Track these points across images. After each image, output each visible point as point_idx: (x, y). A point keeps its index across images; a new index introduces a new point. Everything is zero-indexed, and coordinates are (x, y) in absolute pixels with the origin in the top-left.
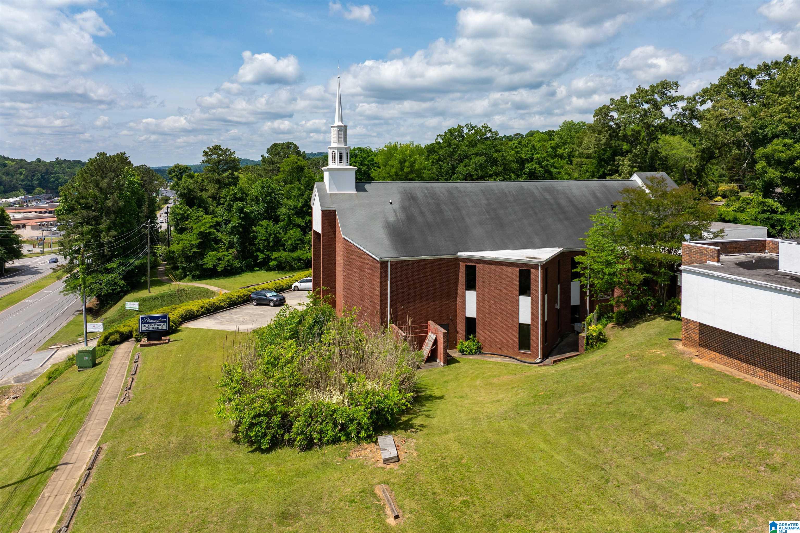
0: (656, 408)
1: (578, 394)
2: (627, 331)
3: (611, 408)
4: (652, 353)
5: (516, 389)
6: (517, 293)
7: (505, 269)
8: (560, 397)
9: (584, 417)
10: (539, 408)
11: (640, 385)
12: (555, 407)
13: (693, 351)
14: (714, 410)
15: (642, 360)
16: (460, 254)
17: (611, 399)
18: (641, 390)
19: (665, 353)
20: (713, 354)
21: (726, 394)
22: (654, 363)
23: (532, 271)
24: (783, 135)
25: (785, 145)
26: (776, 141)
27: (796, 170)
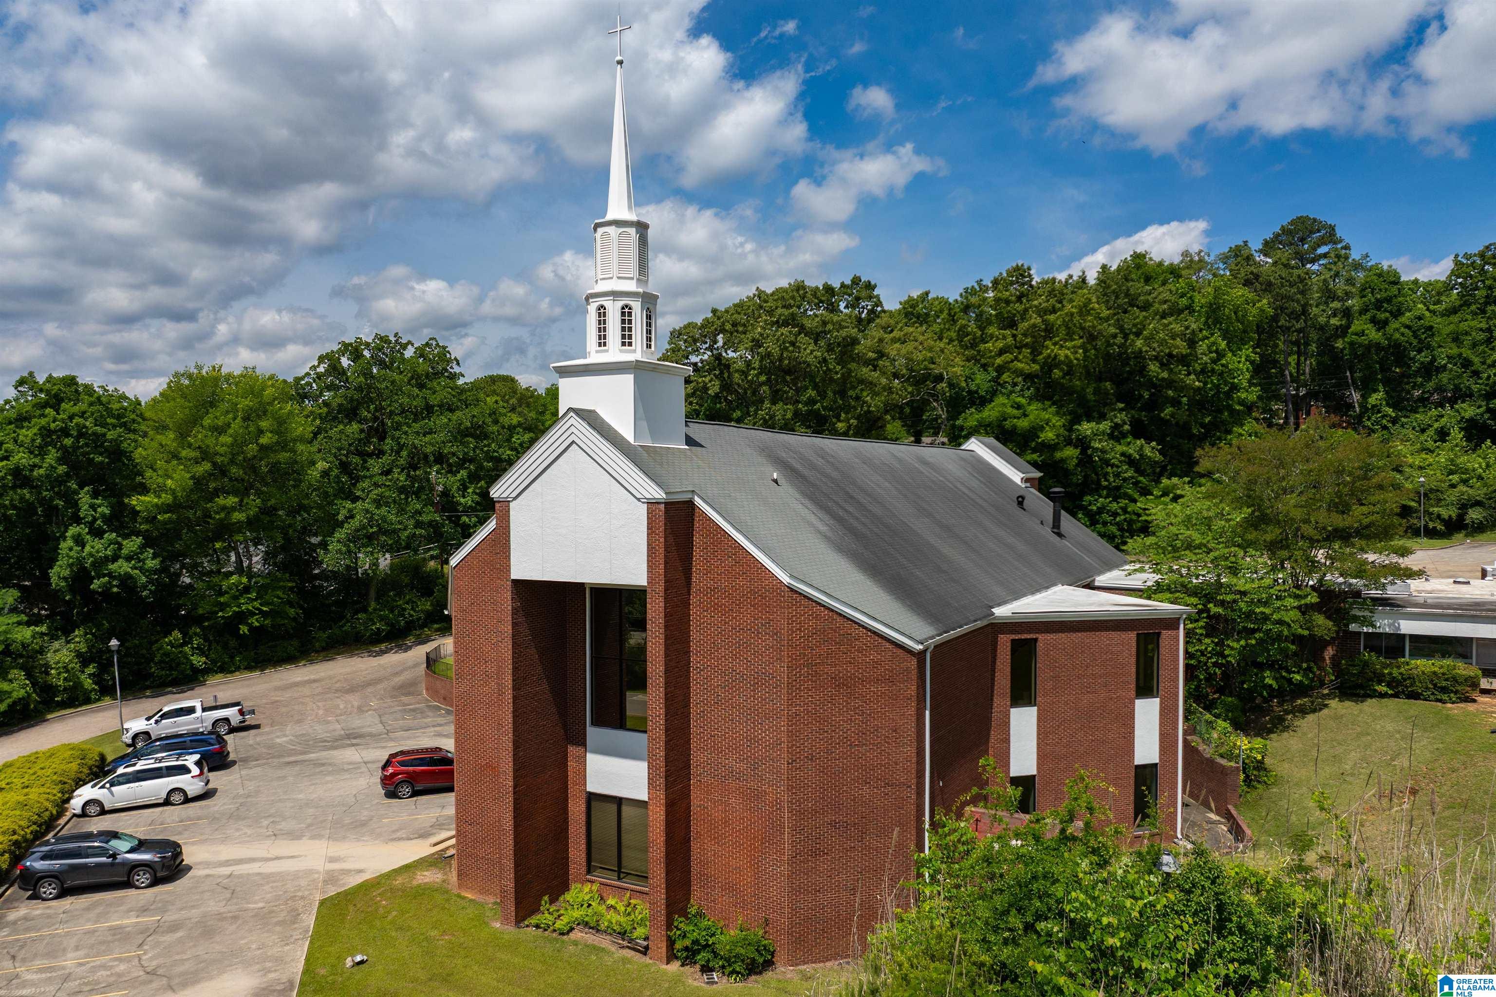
6: (1132, 693)
7: (1106, 638)
16: (1002, 611)
23: (1165, 634)
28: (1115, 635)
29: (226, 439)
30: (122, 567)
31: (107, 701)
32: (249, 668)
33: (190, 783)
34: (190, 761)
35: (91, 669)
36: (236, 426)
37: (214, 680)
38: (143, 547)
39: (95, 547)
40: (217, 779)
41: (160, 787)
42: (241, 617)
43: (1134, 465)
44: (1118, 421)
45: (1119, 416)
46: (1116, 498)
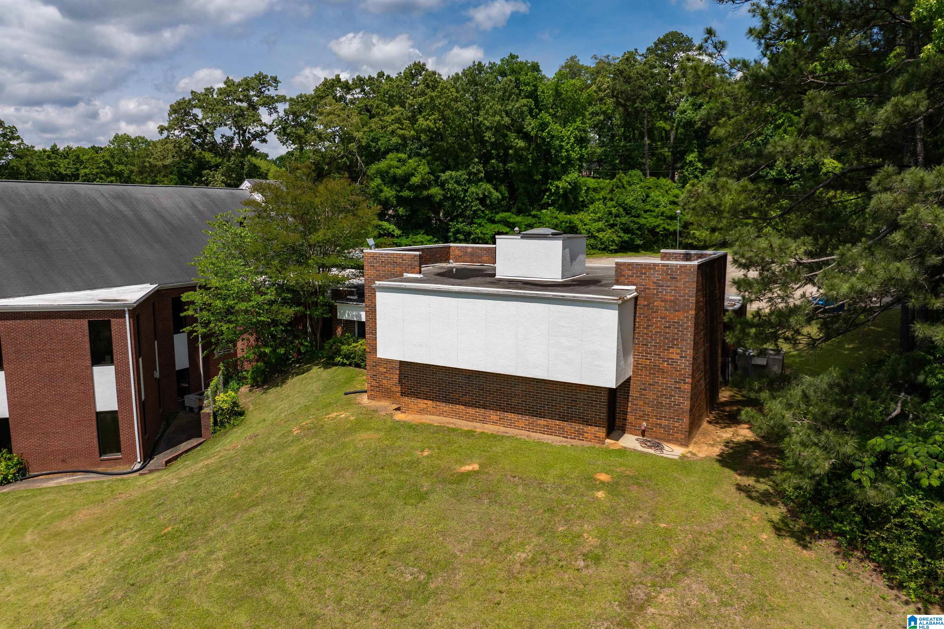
0: (381, 507)
1: (236, 515)
3: (304, 526)
4: (335, 418)
5: (114, 533)
6: (89, 363)
7: (59, 322)
8: (205, 528)
9: (263, 556)
10: (172, 561)
11: (337, 473)
12: (202, 551)
15: (324, 432)
17: (299, 509)
18: (342, 482)
19: (353, 415)
20: (422, 403)
21: (469, 459)
22: (344, 434)
23: (114, 321)
24: (397, 149)
25: (399, 160)
26: (390, 156)
27: (412, 188)
28: (69, 322)
43: (482, 201)
44: (475, 170)
45: (476, 167)
46: (472, 223)
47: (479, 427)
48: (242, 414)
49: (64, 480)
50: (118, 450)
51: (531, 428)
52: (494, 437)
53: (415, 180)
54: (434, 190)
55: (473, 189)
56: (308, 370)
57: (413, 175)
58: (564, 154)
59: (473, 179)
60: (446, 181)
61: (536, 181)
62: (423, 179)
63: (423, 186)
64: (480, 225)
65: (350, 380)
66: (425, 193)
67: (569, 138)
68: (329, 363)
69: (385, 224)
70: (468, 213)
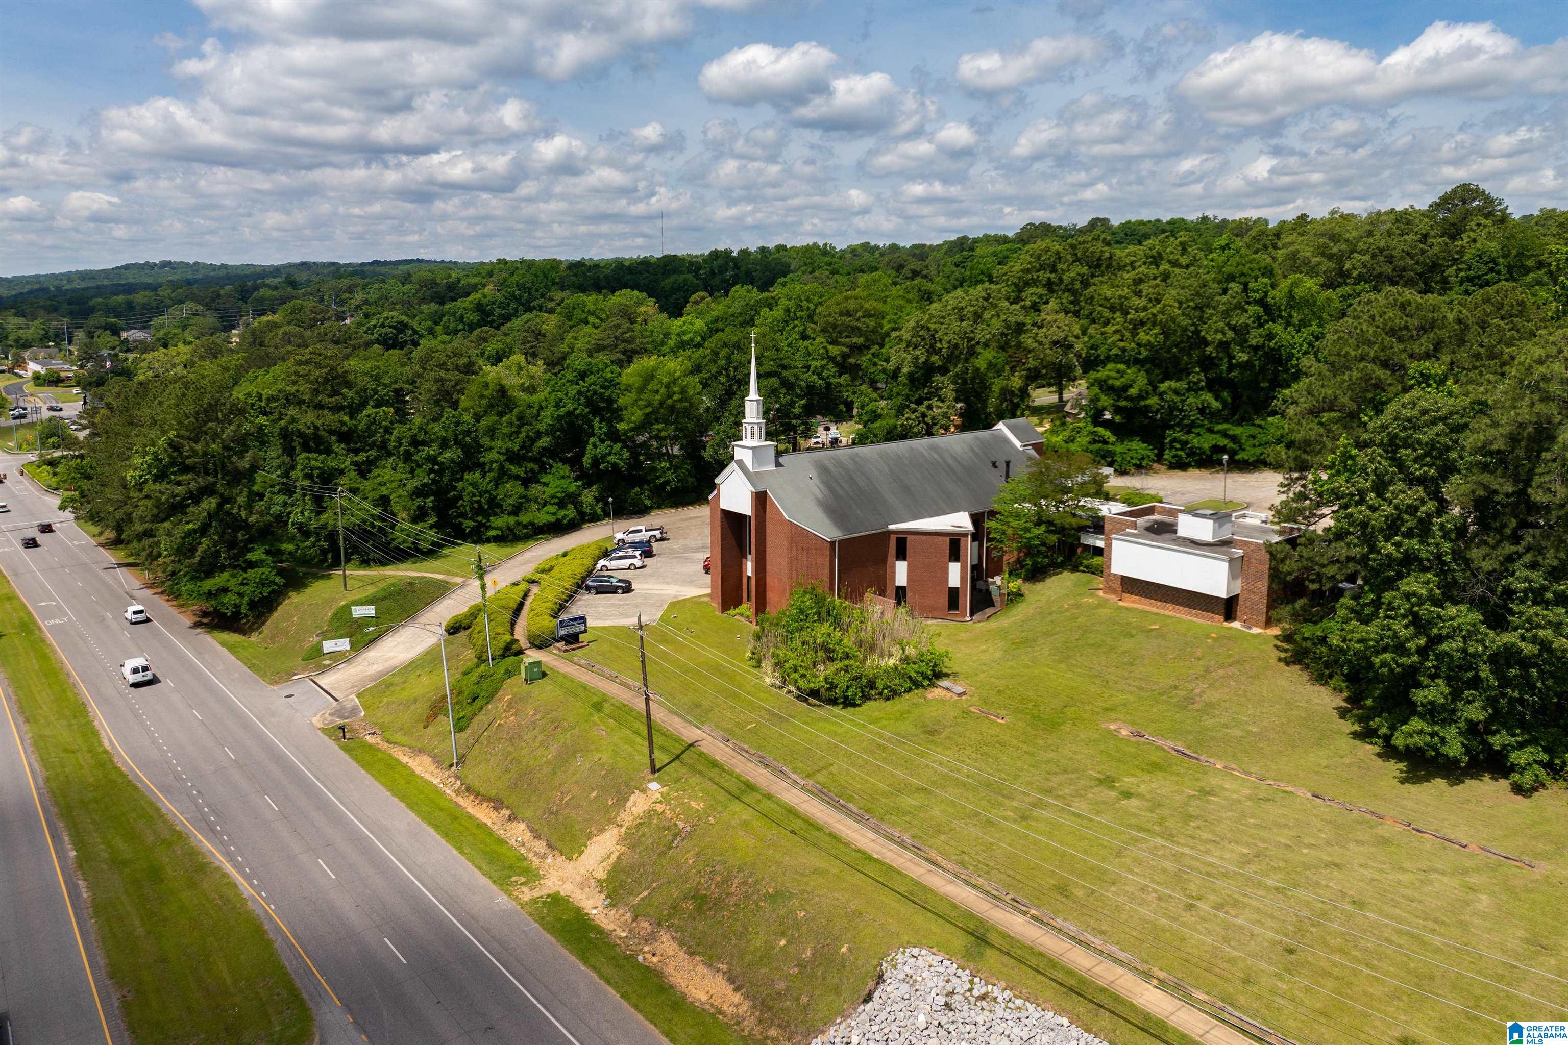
0: (1113, 638)
2: (1039, 586)
4: (1083, 602)
6: (947, 560)
7: (935, 538)
8: (1035, 641)
9: (1065, 651)
10: (1025, 650)
11: (1092, 625)
13: (1113, 598)
14: (1153, 633)
15: (1082, 608)
16: (892, 527)
18: (1095, 628)
19: (1094, 601)
20: (1132, 598)
21: (1155, 623)
22: (1092, 610)
23: (962, 539)
24: (1117, 359)
25: (1118, 372)
26: (1110, 366)
27: (1130, 398)
28: (940, 538)
29: (658, 397)
30: (612, 458)
31: (607, 520)
32: (671, 507)
33: (637, 562)
34: (637, 553)
35: (600, 505)
36: (663, 390)
37: (655, 513)
38: (622, 448)
39: (602, 449)
40: (647, 561)
41: (627, 562)
42: (667, 483)
43: (1202, 411)
44: (1195, 380)
45: (1197, 375)
46: (1189, 432)
47: (1162, 612)
48: (1022, 595)
49: (934, 621)
50: (957, 609)
51: (1188, 614)
52: (1169, 617)
53: (1133, 391)
54: (1153, 401)
55: (1191, 400)
56: (1061, 573)
57: (1131, 386)
58: (1294, 362)
59: (1194, 388)
60: (1164, 393)
61: (1263, 389)
62: (1141, 390)
63: (1141, 397)
64: (1199, 435)
65: (1090, 582)
66: (1142, 403)
67: (1301, 345)
68: (1075, 569)
69: (1100, 430)
70: (1186, 422)
